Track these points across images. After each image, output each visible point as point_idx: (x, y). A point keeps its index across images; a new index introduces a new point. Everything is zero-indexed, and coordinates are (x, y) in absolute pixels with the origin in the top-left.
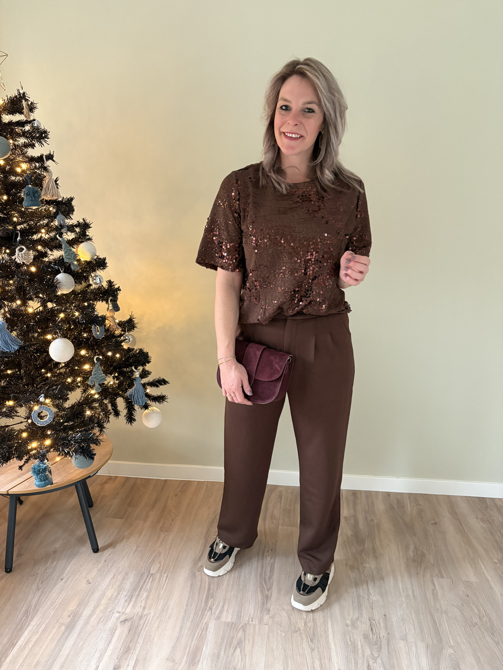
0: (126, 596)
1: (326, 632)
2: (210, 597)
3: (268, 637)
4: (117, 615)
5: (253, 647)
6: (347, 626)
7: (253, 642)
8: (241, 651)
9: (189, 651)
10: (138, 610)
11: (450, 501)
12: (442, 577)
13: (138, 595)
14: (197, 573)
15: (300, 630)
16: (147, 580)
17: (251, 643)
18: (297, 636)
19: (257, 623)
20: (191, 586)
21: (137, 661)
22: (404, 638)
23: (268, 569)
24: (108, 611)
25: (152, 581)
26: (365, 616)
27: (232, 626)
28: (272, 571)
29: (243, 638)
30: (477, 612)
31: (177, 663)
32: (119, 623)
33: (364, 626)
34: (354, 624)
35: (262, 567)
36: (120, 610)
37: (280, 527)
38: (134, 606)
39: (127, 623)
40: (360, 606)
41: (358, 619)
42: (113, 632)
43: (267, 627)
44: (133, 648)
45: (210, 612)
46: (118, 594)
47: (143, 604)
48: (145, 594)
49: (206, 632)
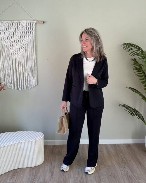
1: (69, 181)
2: (36, 176)
6: (75, 179)
10: (14, 181)
11: (106, 145)
12: (102, 165)
14: (32, 170)
15: (62, 181)
16: (16, 174)
19: (49, 181)
20: (30, 174)
22: (91, 181)
23: (53, 167)
25: (18, 174)
26: (80, 176)
28: (54, 168)
30: (111, 172)
33: (80, 179)
34: (77, 179)
35: (51, 167)
36: (8, 182)
37: (57, 156)
38: (12, 181)
40: (79, 174)
41: (78, 177)
46: (8, 177)
47: (15, 180)
48: (16, 177)
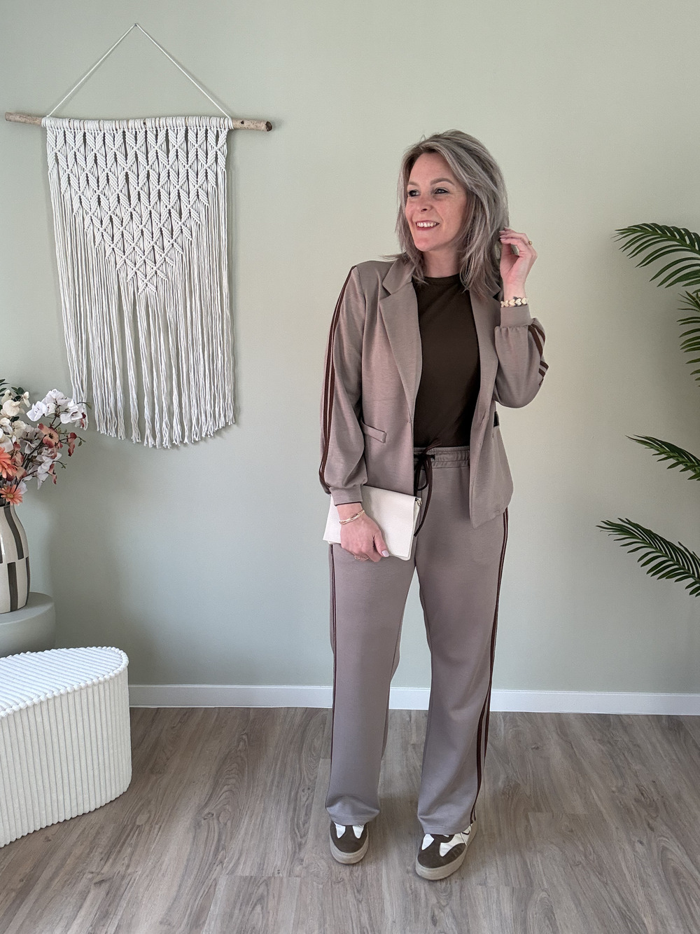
0: (102, 853)
1: (378, 880)
2: (220, 849)
3: (300, 891)
4: (90, 876)
5: (278, 903)
7: (279, 897)
8: (262, 908)
9: (191, 912)
10: (119, 869)
11: (560, 721)
12: (540, 810)
13: (119, 851)
14: (203, 821)
15: (343, 880)
16: (131, 834)
17: (276, 899)
18: (339, 888)
19: (285, 875)
20: (194, 837)
21: (119, 927)
22: (484, 884)
23: (304, 813)
24: (78, 871)
25: (139, 834)
27: (251, 881)
28: (308, 814)
29: (266, 893)
30: (581, 848)
31: (174, 927)
32: (93, 885)
35: (295, 810)
36: (94, 870)
38: (112, 864)
39: (103, 884)
42: (84, 896)
43: (298, 880)
44: (113, 912)
45: (220, 866)
46: (91, 852)
47: (126, 861)
48: (129, 850)
49: (215, 889)
